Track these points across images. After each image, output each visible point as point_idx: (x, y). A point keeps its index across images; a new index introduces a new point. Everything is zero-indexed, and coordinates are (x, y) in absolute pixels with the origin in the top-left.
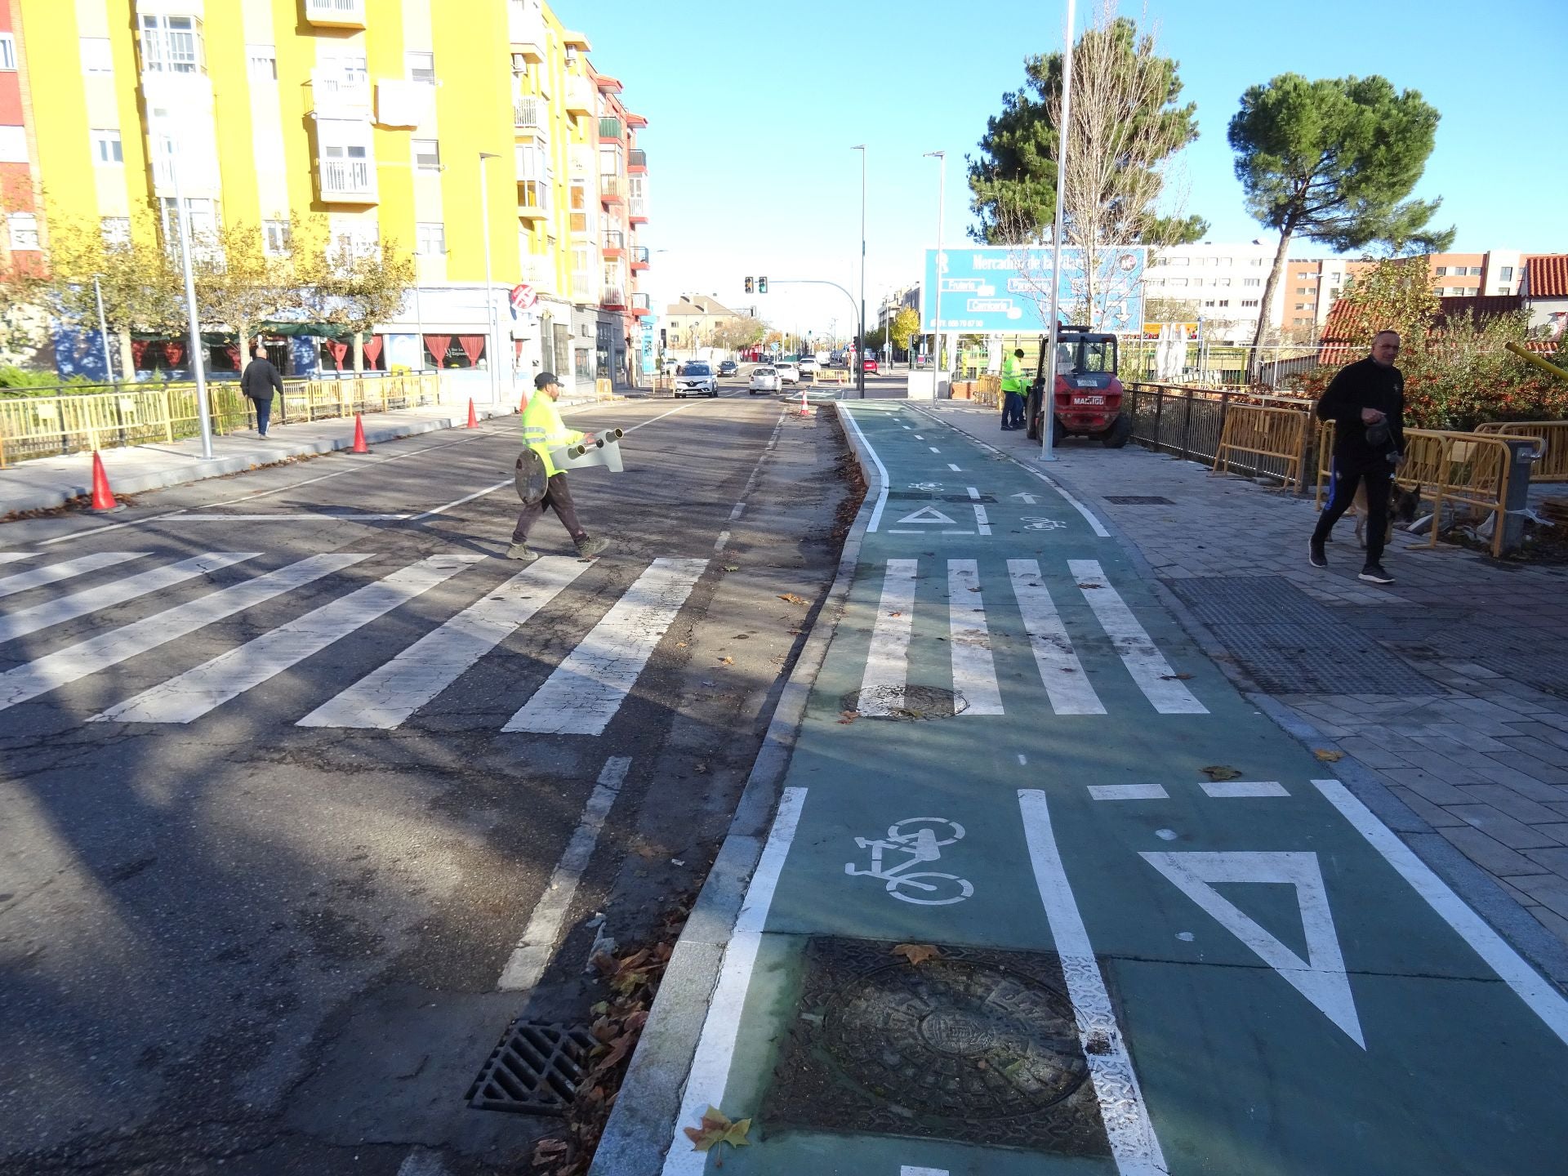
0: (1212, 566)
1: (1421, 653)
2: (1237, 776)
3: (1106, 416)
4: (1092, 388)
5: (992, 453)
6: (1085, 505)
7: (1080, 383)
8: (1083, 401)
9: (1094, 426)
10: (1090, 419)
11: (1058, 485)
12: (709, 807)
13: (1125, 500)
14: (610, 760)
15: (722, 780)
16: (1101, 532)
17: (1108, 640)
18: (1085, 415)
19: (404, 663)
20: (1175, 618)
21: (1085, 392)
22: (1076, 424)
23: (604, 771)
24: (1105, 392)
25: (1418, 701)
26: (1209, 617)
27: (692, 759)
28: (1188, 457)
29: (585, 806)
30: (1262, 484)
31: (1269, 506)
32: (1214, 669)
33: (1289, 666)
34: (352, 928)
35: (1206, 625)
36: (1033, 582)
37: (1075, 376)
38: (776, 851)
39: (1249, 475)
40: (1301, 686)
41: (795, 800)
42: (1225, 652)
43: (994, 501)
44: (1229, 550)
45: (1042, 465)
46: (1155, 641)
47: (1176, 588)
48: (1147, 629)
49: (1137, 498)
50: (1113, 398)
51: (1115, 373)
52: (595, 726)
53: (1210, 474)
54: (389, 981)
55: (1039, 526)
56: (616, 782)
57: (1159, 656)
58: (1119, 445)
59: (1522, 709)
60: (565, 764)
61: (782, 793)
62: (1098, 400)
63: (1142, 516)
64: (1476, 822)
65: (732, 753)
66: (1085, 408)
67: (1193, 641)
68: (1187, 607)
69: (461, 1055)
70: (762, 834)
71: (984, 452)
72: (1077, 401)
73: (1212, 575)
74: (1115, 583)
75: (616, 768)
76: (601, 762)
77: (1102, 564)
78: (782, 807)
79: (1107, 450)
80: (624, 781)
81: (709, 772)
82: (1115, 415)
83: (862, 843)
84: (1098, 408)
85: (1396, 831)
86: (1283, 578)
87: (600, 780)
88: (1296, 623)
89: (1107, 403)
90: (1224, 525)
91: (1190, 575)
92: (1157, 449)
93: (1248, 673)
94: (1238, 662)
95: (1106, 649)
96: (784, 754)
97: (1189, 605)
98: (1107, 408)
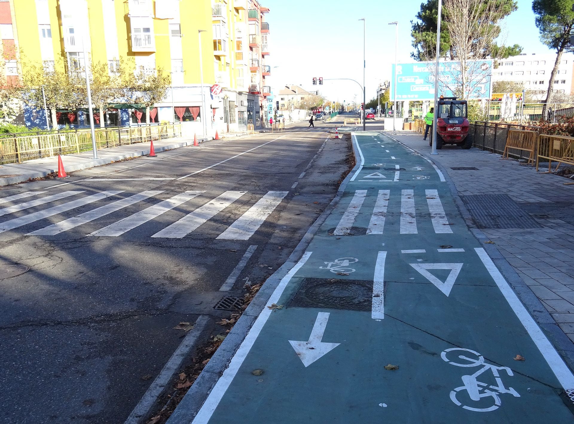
0: (481, 191)
1: (542, 217)
2: (451, 247)
3: (462, 136)
4: (455, 124)
5: (412, 152)
6: (441, 171)
7: (450, 122)
8: (451, 130)
9: (457, 139)
10: (455, 137)
11: (434, 164)
12: (281, 257)
13: (459, 169)
14: (250, 246)
15: (286, 251)
16: (443, 179)
17: (429, 214)
18: (453, 135)
19: (182, 222)
20: (458, 207)
21: (453, 126)
22: (449, 139)
23: (249, 249)
24: (461, 125)
25: (529, 230)
26: (470, 206)
27: (277, 246)
28: (495, 152)
29: (243, 256)
30: (521, 162)
31: (518, 170)
32: (464, 222)
33: (491, 221)
34: (178, 279)
35: (468, 210)
36: (409, 197)
37: (448, 119)
38: (299, 265)
39: (516, 158)
40: (492, 227)
41: (308, 255)
42: (470, 217)
43: (405, 170)
44: (491, 186)
45: (431, 156)
46: (447, 215)
47: (464, 199)
48: (445, 211)
49: (463, 168)
50: (464, 128)
51: (466, 117)
52: (247, 238)
53: (502, 159)
54: (190, 289)
55: (419, 178)
56: (253, 251)
57: (446, 219)
58: (468, 148)
59: (565, 232)
60: (237, 247)
61: (304, 253)
62: (458, 129)
63: (462, 174)
64: (520, 257)
65: (291, 244)
66: (453, 132)
67: (461, 214)
68: (465, 204)
69: (211, 301)
70: (296, 262)
71: (409, 152)
72: (449, 129)
73: (480, 194)
74: (441, 197)
75: (252, 248)
76: (248, 246)
77: (438, 191)
78: (304, 256)
79: (462, 150)
80: (255, 251)
81: (282, 249)
82: (465, 135)
83: (326, 263)
84: (458, 132)
85: (492, 259)
86: (507, 195)
87: (247, 250)
88: (502, 208)
89: (462, 130)
90: (495, 177)
91: (472, 194)
92: (485, 149)
93: (475, 222)
94: (473, 220)
95: (427, 216)
96: (307, 244)
97: (465, 203)
98: (462, 132)
